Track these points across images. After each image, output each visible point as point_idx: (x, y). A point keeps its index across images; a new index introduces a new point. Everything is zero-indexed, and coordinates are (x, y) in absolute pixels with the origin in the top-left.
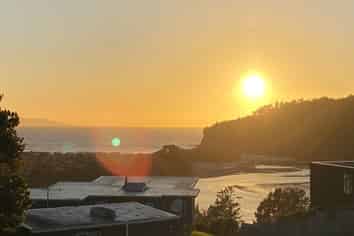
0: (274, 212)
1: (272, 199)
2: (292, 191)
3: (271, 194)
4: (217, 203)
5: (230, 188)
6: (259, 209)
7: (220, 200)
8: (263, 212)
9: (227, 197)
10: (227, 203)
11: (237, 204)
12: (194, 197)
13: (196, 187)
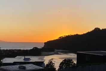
0: (64, 65)
1: (64, 62)
2: (69, 59)
3: (63, 61)
4: (49, 63)
5: (52, 59)
6: (60, 65)
7: (49, 62)
8: (61, 66)
9: (51, 61)
10: (51, 63)
11: (54, 63)
12: (44, 62)
13: (44, 59)
